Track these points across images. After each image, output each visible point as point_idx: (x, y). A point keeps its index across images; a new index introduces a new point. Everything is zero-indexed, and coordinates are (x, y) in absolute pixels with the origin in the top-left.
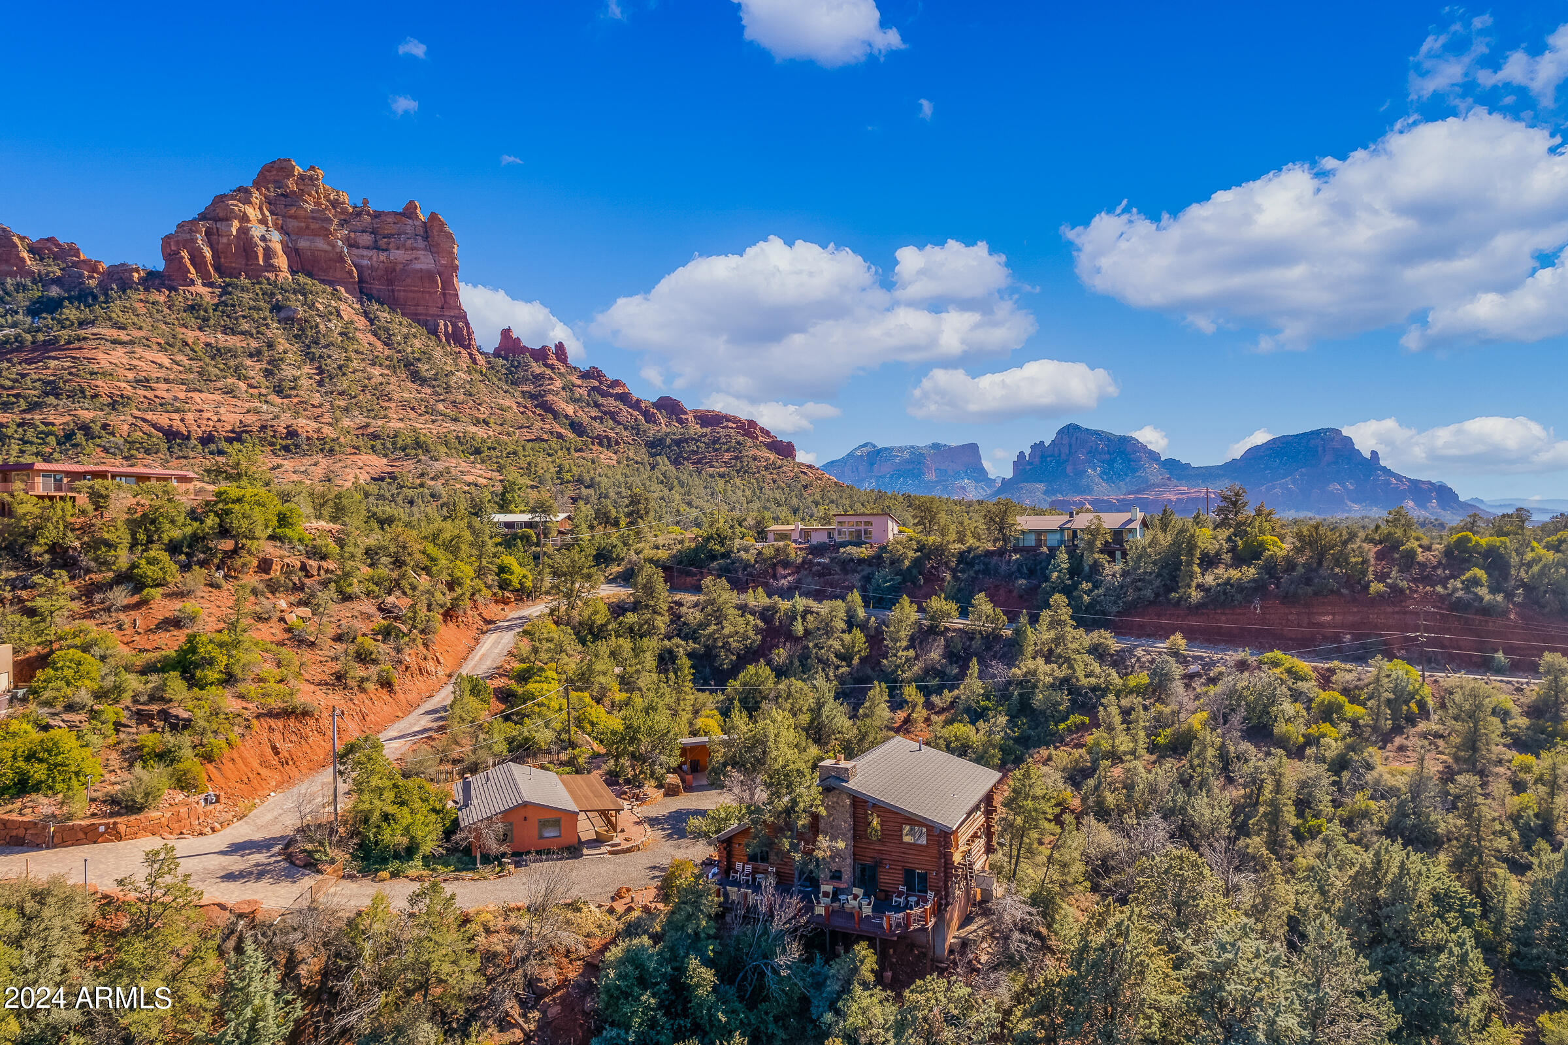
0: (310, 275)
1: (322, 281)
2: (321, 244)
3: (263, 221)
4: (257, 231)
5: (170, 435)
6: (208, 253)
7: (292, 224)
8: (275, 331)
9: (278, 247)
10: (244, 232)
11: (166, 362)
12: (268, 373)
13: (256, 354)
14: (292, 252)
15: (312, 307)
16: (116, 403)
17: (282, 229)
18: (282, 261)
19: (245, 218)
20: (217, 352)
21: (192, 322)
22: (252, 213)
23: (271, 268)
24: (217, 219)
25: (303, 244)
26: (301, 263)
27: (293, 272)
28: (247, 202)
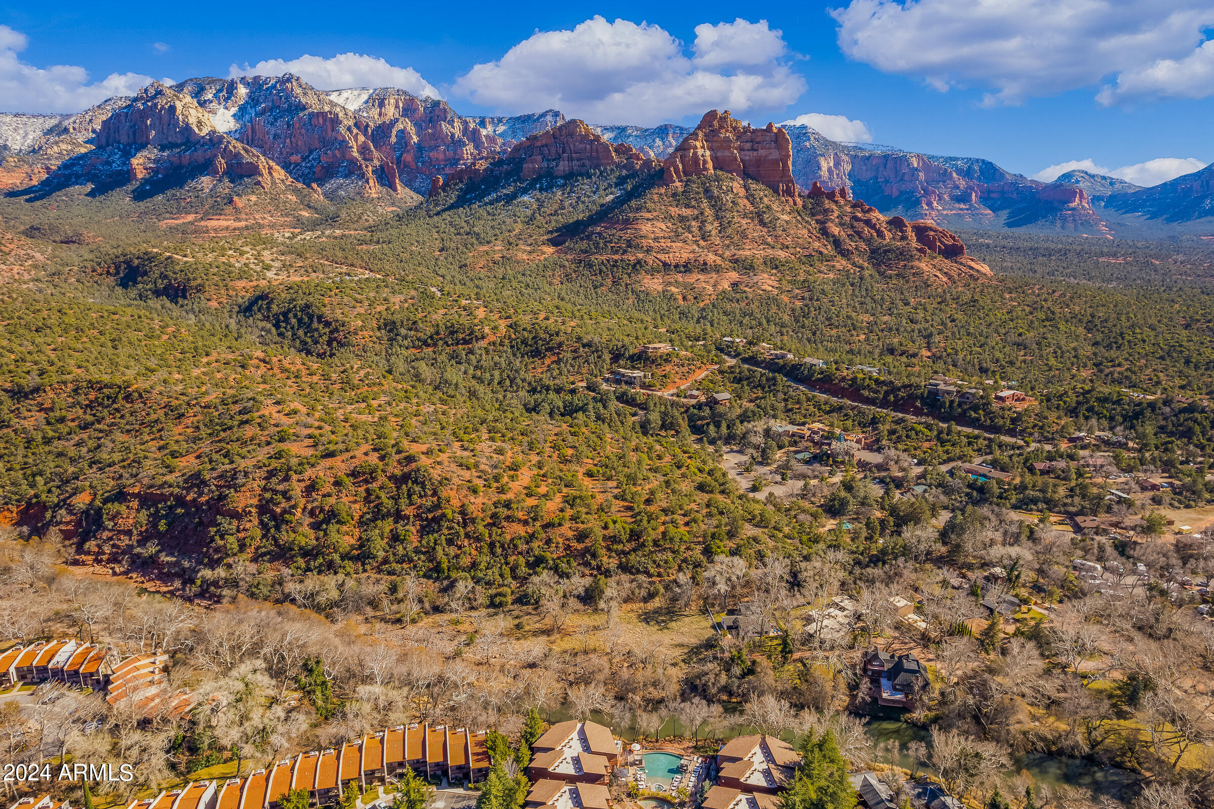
0: (721, 169)
1: (727, 171)
2: (727, 153)
3: (703, 147)
4: (700, 152)
5: (665, 264)
6: (681, 167)
7: (715, 145)
8: (705, 204)
9: (708, 159)
10: (695, 153)
11: (664, 227)
12: (700, 228)
13: (696, 218)
14: (714, 159)
15: (721, 188)
16: (649, 250)
17: (710, 149)
18: (710, 165)
19: (696, 148)
20: (682, 219)
21: (674, 203)
22: (698, 144)
23: (706, 169)
24: (684, 150)
25: (719, 154)
26: (719, 164)
27: (715, 169)
28: (696, 140)
